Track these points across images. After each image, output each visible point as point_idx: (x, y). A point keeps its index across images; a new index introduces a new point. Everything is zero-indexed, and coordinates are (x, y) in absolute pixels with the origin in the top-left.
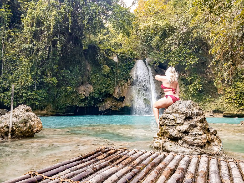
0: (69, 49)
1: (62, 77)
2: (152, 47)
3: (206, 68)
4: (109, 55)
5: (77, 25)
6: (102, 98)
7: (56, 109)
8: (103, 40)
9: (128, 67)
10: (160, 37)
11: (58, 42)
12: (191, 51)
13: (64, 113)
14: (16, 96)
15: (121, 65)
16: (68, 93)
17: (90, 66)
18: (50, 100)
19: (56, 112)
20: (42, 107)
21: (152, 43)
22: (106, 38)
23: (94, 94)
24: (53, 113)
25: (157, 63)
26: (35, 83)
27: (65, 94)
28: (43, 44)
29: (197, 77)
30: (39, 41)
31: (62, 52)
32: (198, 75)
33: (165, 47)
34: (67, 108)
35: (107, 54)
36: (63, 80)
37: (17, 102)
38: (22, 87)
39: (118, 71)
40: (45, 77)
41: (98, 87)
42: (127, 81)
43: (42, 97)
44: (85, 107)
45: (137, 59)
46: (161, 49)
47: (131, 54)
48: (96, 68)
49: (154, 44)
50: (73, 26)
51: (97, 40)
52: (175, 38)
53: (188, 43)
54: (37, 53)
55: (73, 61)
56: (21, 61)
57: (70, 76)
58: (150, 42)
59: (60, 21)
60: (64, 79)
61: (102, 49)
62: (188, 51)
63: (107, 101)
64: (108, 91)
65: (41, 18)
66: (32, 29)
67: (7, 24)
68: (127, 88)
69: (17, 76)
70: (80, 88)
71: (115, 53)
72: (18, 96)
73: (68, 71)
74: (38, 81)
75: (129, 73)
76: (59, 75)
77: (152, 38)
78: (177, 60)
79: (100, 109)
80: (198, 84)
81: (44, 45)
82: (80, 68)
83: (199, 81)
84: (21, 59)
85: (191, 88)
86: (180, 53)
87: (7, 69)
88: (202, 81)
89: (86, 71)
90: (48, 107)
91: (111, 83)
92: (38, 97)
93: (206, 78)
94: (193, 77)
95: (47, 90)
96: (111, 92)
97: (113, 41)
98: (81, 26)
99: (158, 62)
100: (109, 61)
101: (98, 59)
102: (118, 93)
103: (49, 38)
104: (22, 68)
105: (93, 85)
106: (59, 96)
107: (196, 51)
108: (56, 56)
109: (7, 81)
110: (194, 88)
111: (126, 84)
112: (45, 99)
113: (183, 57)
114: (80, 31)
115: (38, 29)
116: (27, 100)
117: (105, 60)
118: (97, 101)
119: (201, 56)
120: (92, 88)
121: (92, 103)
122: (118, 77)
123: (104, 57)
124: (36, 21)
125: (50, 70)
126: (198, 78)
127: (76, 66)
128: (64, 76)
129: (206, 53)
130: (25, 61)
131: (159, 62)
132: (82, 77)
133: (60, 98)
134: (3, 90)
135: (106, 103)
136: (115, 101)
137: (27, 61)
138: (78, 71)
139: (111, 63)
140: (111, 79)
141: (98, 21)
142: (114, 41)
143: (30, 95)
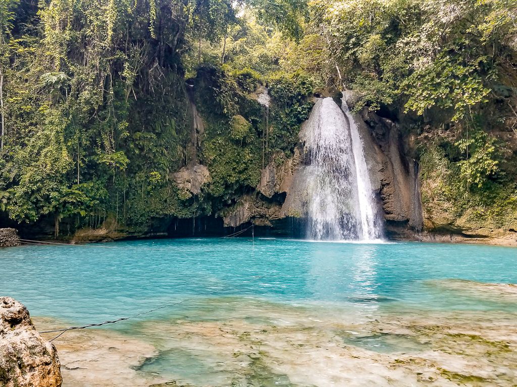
0: (151, 80)
1: (139, 148)
2: (361, 62)
3: (509, 114)
4: (247, 89)
5: (170, 20)
6: (231, 197)
7: (128, 225)
8: (233, 51)
9: (295, 118)
10: (383, 37)
11: (126, 65)
12: (468, 70)
13: (146, 233)
14: (36, 198)
15: (277, 114)
16: (152, 188)
17: (201, 119)
18: (112, 204)
19: (127, 231)
20: (95, 222)
21: (359, 52)
22: (240, 46)
23: (212, 187)
24: (121, 234)
25: (375, 104)
26: (76, 165)
27: (146, 188)
28: (91, 71)
29: (483, 138)
30: (81, 64)
31: (135, 89)
32: (486, 134)
33: (397, 61)
34: (152, 222)
35: (243, 88)
36: (140, 155)
37: (37, 210)
38: (48, 175)
39: (269, 130)
40: (99, 151)
41: (222, 169)
42: (293, 152)
43: (94, 198)
44: (191, 219)
45: (318, 96)
46: (386, 67)
47: (304, 83)
48: (216, 123)
49: (364, 55)
50: (161, 20)
51: (219, 52)
52: (423, 37)
53: (460, 49)
54: (77, 95)
55: (161, 109)
56: (43, 115)
57: (156, 146)
58: (355, 50)
59: (129, 10)
60: (143, 154)
61: (230, 74)
62: (461, 71)
63: (242, 204)
64: (245, 179)
65: (83, 6)
66: (64, 35)
67: (8, 26)
68: (292, 172)
69: (36, 151)
70: (179, 175)
71: (262, 84)
72: (39, 197)
73: (152, 134)
74: (84, 162)
75: (297, 134)
76: (132, 146)
77: (360, 40)
78: (430, 95)
79: (228, 222)
80: (486, 160)
81: (93, 75)
82: (179, 126)
83: (490, 150)
84: (42, 110)
85: (466, 168)
86: (438, 75)
87: (13, 133)
88: (496, 150)
89: (192, 133)
90: (108, 220)
91: (252, 161)
92: (85, 198)
93: (507, 141)
94: (473, 141)
95: (104, 181)
96: (252, 182)
97: (256, 53)
98: (179, 20)
99: (377, 102)
100: (246, 106)
101: (220, 100)
102: (270, 183)
103: (104, 56)
104: (47, 132)
105: (210, 165)
106: (134, 195)
107: (483, 71)
108: (124, 99)
109: (13, 162)
110: (477, 169)
111: (290, 162)
112: (102, 202)
113: (446, 87)
114: (178, 32)
115: (78, 34)
116: (61, 206)
117: (237, 103)
118: (218, 203)
119: (496, 83)
120: (207, 173)
121: (208, 207)
122: (270, 144)
123: (235, 95)
124: (71, 15)
125: (111, 133)
126: (485, 142)
127: (170, 121)
128: (144, 147)
129: (510, 76)
130: (51, 114)
131: (380, 103)
132: (185, 148)
133: (135, 198)
134: (5, 184)
135: (241, 209)
136: (263, 204)
137: (56, 114)
138: (174, 133)
139: (251, 110)
140: (252, 149)
141: (220, 4)
142: (258, 54)
143: (67, 195)
